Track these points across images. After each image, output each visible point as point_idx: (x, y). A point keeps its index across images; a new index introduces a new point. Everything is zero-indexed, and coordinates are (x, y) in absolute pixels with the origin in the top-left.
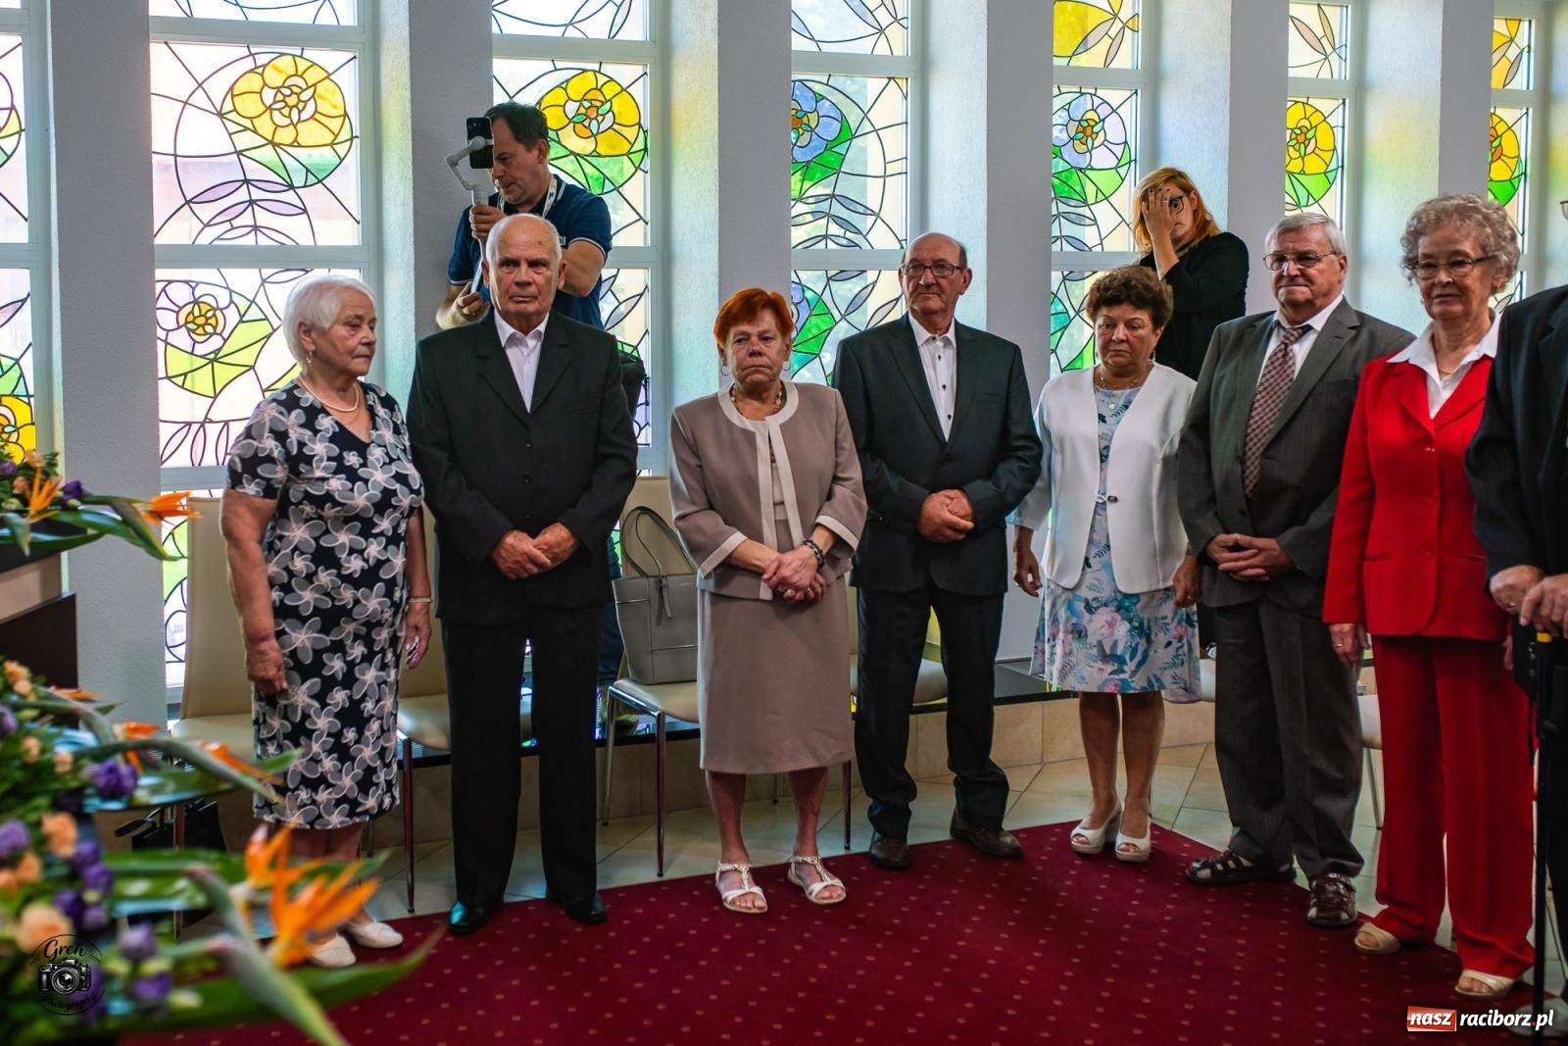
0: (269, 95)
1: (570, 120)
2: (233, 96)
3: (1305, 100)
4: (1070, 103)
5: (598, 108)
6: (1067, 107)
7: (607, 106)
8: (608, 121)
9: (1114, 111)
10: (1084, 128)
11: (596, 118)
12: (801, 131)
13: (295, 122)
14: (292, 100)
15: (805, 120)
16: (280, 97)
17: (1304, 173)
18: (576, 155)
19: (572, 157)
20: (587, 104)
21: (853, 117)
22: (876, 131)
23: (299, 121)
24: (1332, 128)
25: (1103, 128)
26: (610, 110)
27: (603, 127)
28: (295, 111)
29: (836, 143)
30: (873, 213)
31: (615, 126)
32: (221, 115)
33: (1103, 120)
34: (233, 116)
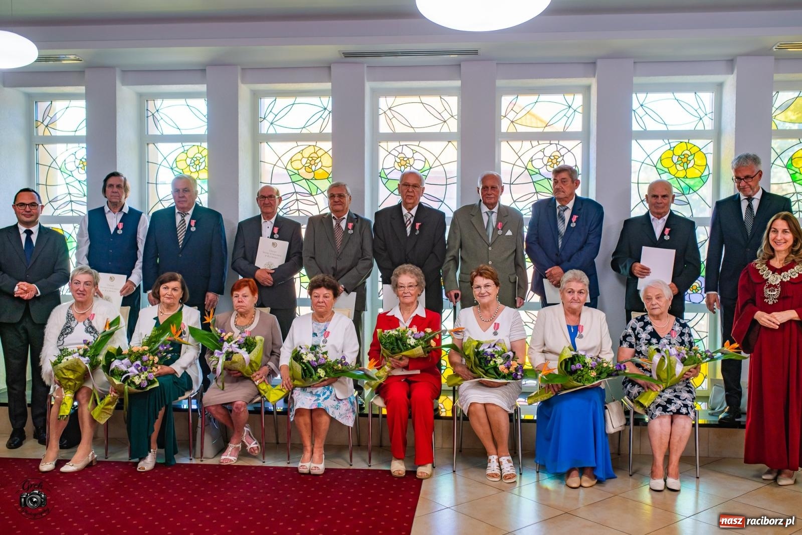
0: (189, 161)
1: (304, 166)
2: (176, 162)
3: (687, 141)
4: (544, 149)
5: (315, 160)
6: (543, 151)
7: (319, 159)
8: (319, 165)
9: (569, 151)
10: (552, 160)
11: (314, 164)
12: (406, 166)
13: (198, 170)
14: (197, 163)
15: (408, 161)
16: (193, 161)
17: (687, 178)
18: (306, 179)
19: (304, 180)
20: (310, 159)
21: (431, 159)
22: (442, 165)
23: (199, 170)
24: (705, 154)
25: (563, 159)
26: (320, 161)
27: (317, 168)
28: (198, 166)
29: (422, 170)
30: (441, 201)
31: (322, 167)
32: (172, 169)
33: (563, 156)
34: (176, 169)
